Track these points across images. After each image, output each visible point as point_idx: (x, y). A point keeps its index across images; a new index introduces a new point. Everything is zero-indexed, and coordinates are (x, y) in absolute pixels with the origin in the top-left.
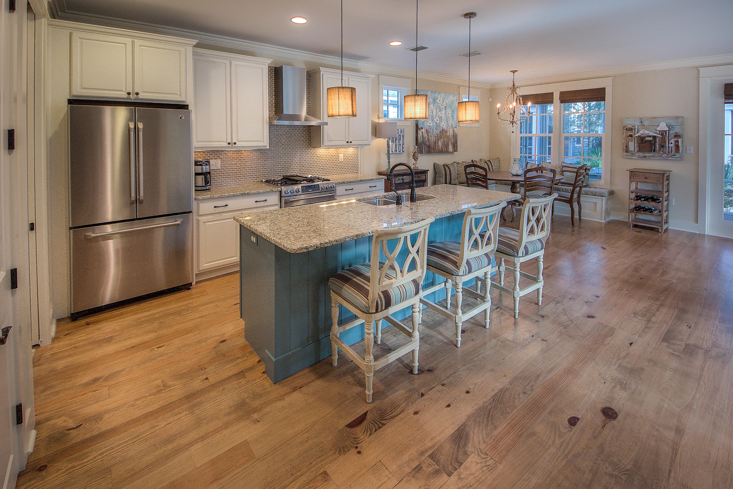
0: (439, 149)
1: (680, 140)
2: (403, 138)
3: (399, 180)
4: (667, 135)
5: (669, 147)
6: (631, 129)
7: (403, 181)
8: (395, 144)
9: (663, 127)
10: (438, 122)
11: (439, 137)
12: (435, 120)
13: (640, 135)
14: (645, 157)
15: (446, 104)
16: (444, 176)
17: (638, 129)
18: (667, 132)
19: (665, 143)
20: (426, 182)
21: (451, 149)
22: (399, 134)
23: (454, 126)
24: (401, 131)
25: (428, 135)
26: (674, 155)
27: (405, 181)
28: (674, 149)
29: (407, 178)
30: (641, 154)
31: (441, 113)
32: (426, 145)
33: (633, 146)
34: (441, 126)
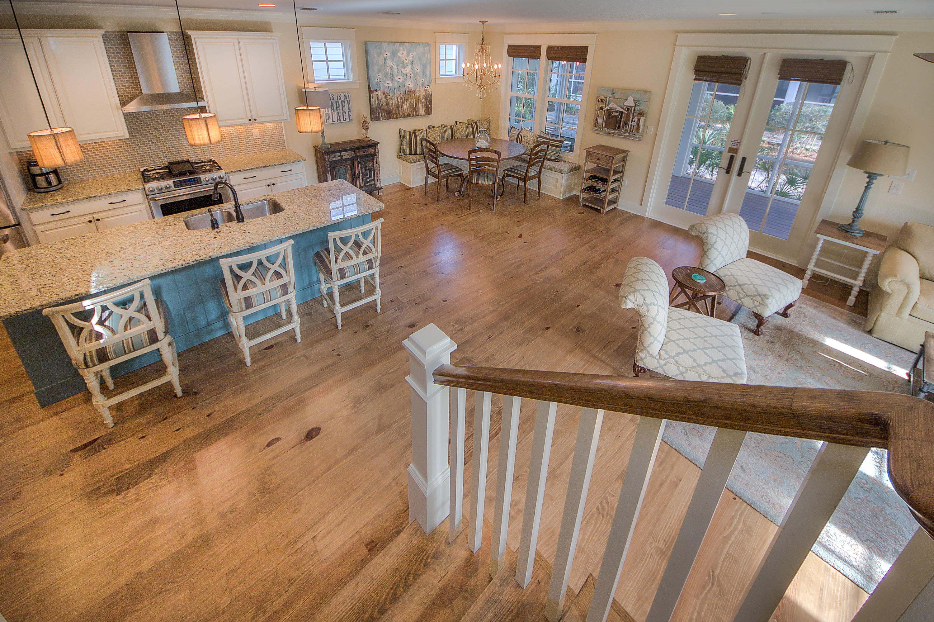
0: (404, 114)
1: (642, 119)
2: (349, 104)
3: (334, 157)
4: (632, 112)
5: (631, 125)
6: (602, 101)
7: (341, 158)
8: (336, 112)
9: (630, 102)
10: (401, 81)
11: (402, 101)
12: (397, 78)
13: (609, 109)
14: (609, 133)
15: (413, 57)
16: (408, 145)
17: (609, 101)
18: (633, 108)
19: (629, 120)
20: (376, 156)
21: (422, 111)
22: (343, 99)
23: (426, 83)
24: (345, 96)
25: (386, 98)
26: (635, 135)
27: (344, 157)
28: (635, 127)
29: (348, 154)
30: (607, 130)
31: (406, 69)
32: (384, 110)
33: (602, 121)
34: (407, 85)
